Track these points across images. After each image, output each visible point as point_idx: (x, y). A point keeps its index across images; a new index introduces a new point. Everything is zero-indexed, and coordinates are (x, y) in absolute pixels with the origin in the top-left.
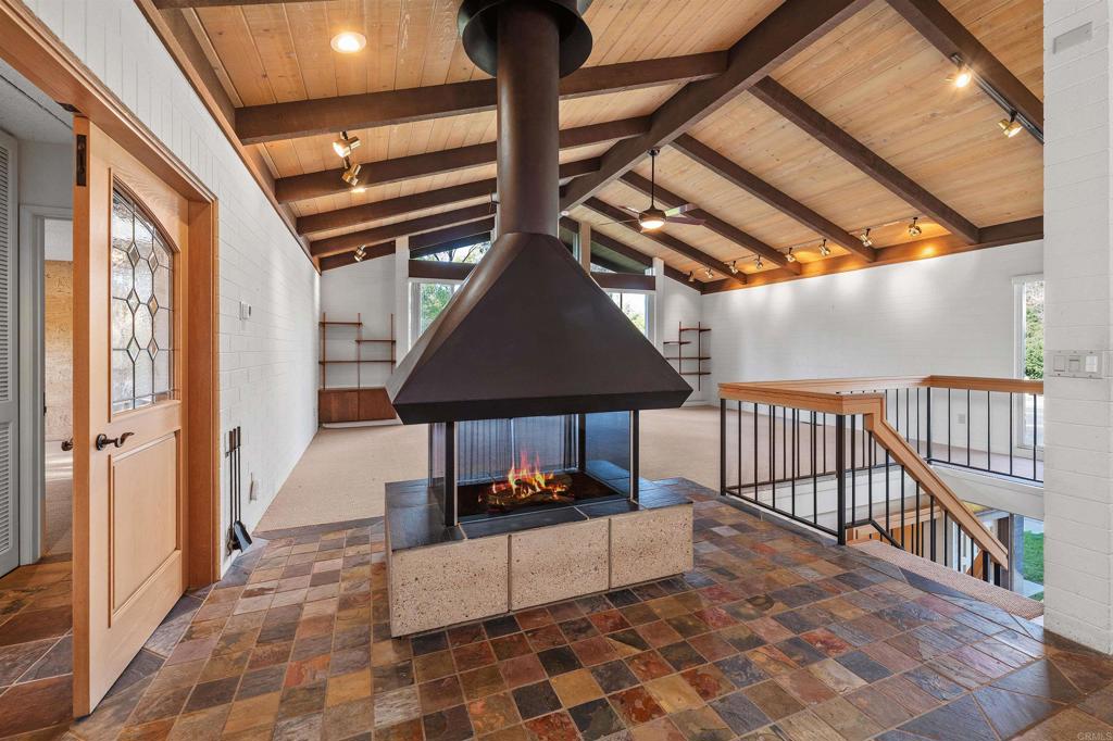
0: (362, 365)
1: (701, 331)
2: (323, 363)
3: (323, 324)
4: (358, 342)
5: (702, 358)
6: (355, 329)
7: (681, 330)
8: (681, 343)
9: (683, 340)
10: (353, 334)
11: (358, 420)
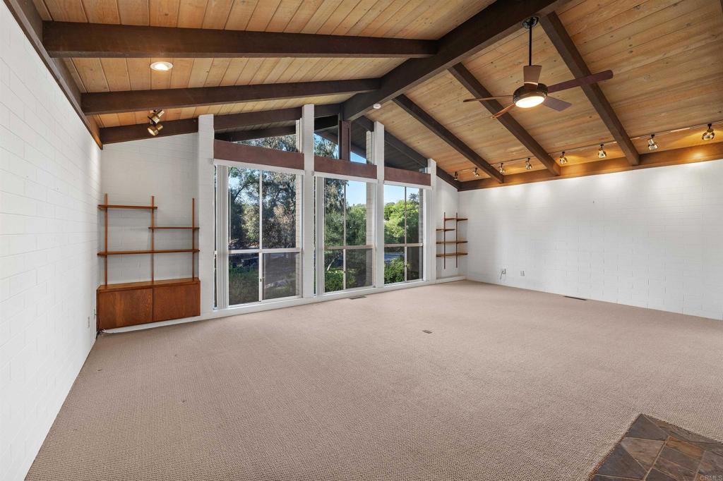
0: (156, 256)
1: (458, 220)
2: (104, 255)
3: (104, 208)
4: (152, 229)
5: (459, 242)
6: (148, 214)
7: (445, 220)
8: (445, 230)
9: (446, 228)
10: (145, 219)
11: (153, 321)
